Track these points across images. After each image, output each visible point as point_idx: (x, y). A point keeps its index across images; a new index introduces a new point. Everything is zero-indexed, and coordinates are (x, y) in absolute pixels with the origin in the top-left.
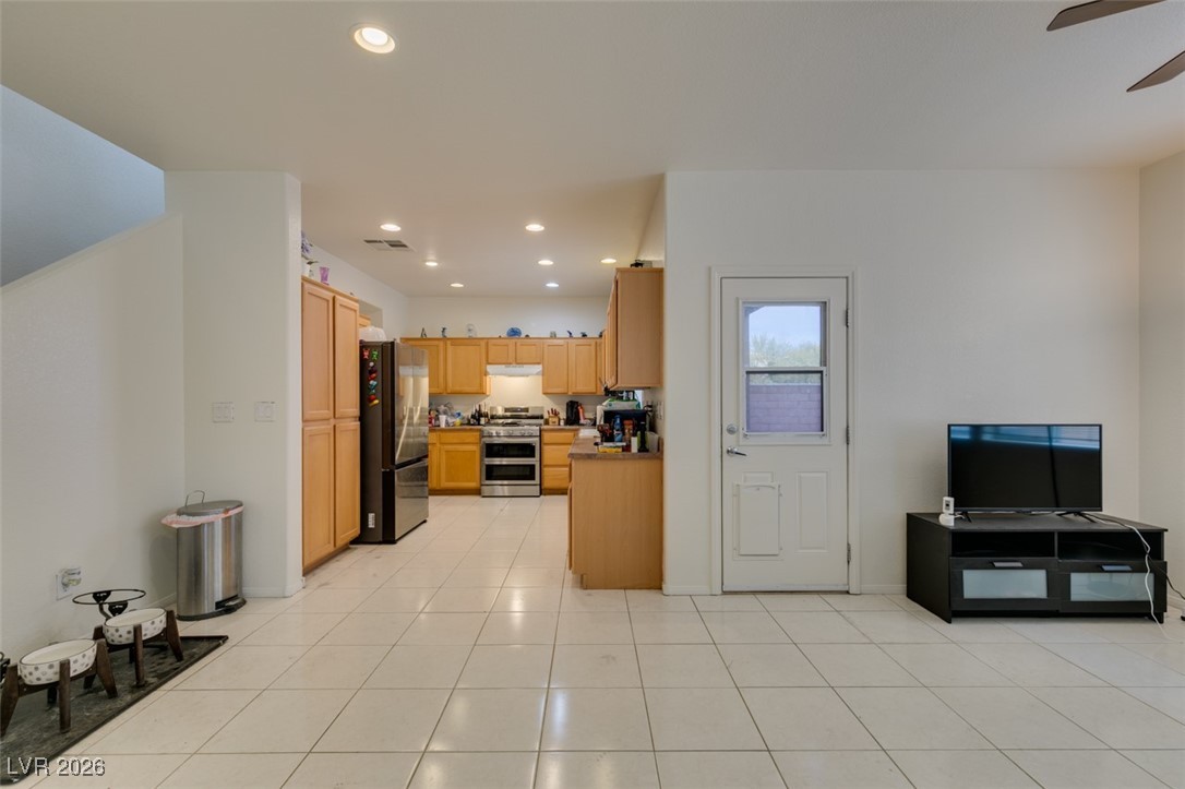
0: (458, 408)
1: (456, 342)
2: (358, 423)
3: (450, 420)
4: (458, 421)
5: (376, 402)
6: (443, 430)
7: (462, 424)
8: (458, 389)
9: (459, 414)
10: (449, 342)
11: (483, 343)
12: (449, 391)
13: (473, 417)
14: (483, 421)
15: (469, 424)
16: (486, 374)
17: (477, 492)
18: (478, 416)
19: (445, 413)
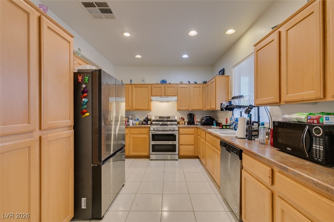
0: (137, 117)
1: (137, 86)
2: (73, 131)
3: (134, 122)
4: (137, 122)
5: (87, 114)
6: (131, 127)
7: (139, 124)
8: (138, 108)
9: (138, 119)
10: (134, 86)
11: (150, 86)
12: (134, 109)
13: (144, 120)
14: (149, 122)
15: (142, 124)
16: (151, 101)
17: (148, 157)
18: (147, 120)
19: (132, 119)
